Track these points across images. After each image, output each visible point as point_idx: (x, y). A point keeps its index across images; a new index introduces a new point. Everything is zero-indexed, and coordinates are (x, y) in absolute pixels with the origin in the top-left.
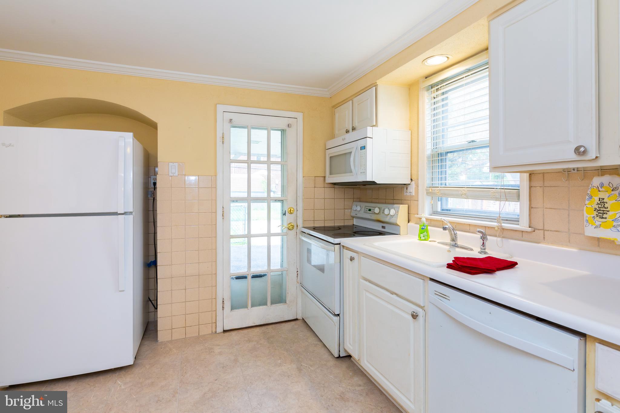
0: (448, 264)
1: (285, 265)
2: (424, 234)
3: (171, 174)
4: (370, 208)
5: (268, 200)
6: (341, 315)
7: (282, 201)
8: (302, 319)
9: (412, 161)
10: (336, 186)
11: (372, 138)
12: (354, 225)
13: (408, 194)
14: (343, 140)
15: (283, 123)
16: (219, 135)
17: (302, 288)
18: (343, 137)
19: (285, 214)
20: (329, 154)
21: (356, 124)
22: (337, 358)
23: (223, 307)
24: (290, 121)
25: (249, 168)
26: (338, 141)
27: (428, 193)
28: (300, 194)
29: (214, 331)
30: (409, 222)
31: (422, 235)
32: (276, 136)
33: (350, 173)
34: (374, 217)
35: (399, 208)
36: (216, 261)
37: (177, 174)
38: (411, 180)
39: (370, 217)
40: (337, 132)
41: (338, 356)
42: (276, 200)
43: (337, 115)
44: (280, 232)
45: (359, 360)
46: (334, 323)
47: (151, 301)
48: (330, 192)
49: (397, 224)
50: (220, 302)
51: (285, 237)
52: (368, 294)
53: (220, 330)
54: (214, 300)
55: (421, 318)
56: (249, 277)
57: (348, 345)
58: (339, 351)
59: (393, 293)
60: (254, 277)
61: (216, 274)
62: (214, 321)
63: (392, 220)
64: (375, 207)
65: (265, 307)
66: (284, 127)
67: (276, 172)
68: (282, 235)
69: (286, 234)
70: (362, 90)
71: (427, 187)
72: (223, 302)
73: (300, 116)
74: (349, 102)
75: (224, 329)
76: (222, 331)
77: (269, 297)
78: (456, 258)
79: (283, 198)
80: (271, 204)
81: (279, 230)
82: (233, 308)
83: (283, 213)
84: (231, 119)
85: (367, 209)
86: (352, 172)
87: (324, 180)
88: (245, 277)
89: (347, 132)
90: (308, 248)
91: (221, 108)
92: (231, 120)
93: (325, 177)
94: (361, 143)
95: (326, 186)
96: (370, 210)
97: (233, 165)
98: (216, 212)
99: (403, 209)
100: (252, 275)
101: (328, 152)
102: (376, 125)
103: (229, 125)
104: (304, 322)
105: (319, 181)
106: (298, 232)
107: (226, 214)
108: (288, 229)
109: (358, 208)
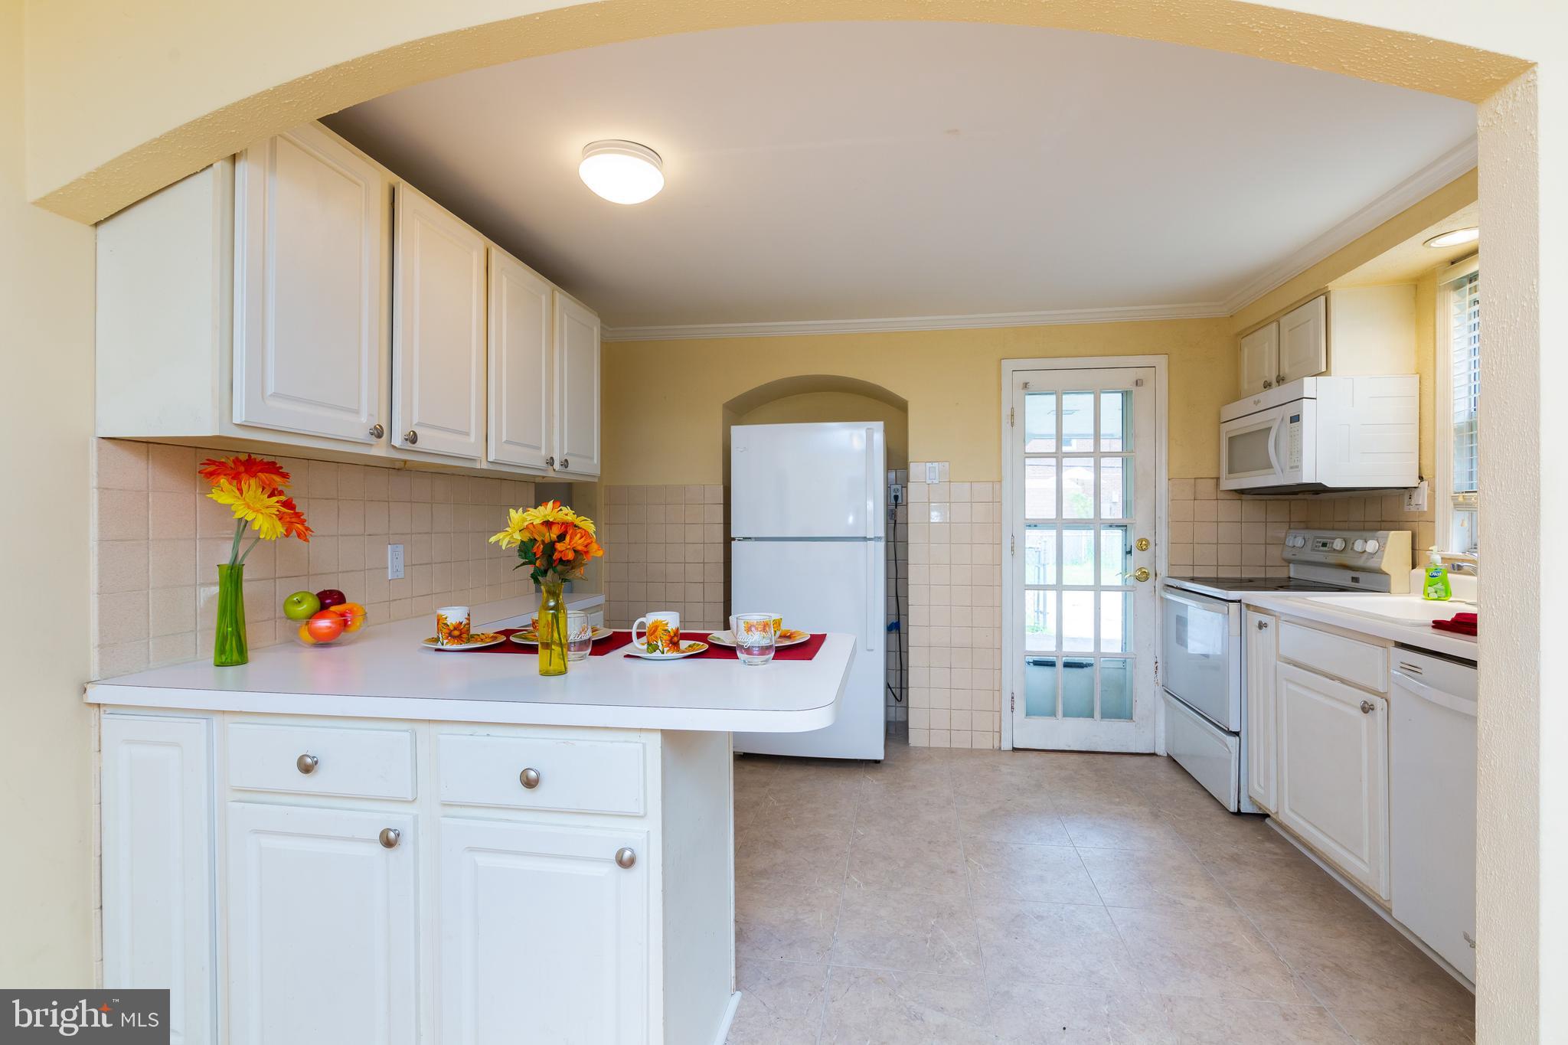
0: (1434, 622)
1: (1131, 648)
2: (1435, 586)
3: (929, 482)
4: (1325, 541)
5: (1096, 524)
6: (1242, 735)
7: (1124, 527)
8: (1166, 755)
9: (1422, 442)
10: (1244, 497)
11: (1316, 399)
12: (1290, 578)
13: (1413, 508)
14: (1256, 403)
15: (1127, 379)
16: (1006, 412)
17: (1167, 694)
18: (1256, 398)
19: (1130, 552)
20: (1226, 433)
21: (1286, 369)
22: (1233, 813)
23: (1012, 708)
24: (1141, 374)
25: (1059, 468)
26: (1245, 405)
27: (1457, 506)
28: (1163, 512)
29: (996, 746)
30: (1414, 567)
31: (1431, 590)
32: (1112, 403)
33: (1269, 468)
34: (1332, 559)
35: (1386, 538)
36: (1000, 627)
37: (937, 481)
38: (1421, 478)
39: (1323, 560)
40: (1245, 386)
41: (1236, 811)
42: (1112, 525)
43: (1246, 351)
44: (1120, 584)
45: (1277, 813)
46: (1228, 748)
47: (890, 688)
48: (1232, 509)
49: (1381, 570)
50: (1007, 697)
51: (1131, 595)
52: (1292, 687)
53: (1007, 745)
54: (996, 693)
55: (1379, 715)
56: (1060, 665)
57: (1256, 786)
58: (1239, 802)
59: (1332, 678)
60: (1067, 665)
61: (1000, 649)
62: (997, 729)
63: (1372, 563)
64: (1334, 539)
65: (1089, 720)
66: (1129, 385)
67: (1113, 473)
68: (1125, 589)
69: (1133, 589)
70: (1298, 301)
71: (1456, 493)
72: (1013, 698)
73: (1161, 361)
74: (1270, 326)
75: (1015, 746)
76: (1011, 748)
77: (1098, 703)
78: (1459, 615)
79: (1124, 522)
80: (1103, 532)
81: (1118, 581)
82: (1029, 716)
83: (1126, 548)
84: (1028, 381)
85: (1318, 542)
86: (1272, 467)
87: (1218, 485)
88: (1052, 664)
89: (1267, 385)
90: (1179, 614)
91: (1008, 365)
92: (1026, 384)
93: (1218, 479)
94: (1290, 411)
95: (1221, 496)
96: (1324, 545)
97: (1028, 461)
98: (1000, 544)
99: (1397, 542)
100: (1064, 658)
101: (1225, 427)
102: (1327, 372)
103: (1023, 391)
104: (1171, 760)
105: (1208, 486)
106: (1158, 585)
107: (1016, 548)
108: (1138, 579)
109: (1299, 542)
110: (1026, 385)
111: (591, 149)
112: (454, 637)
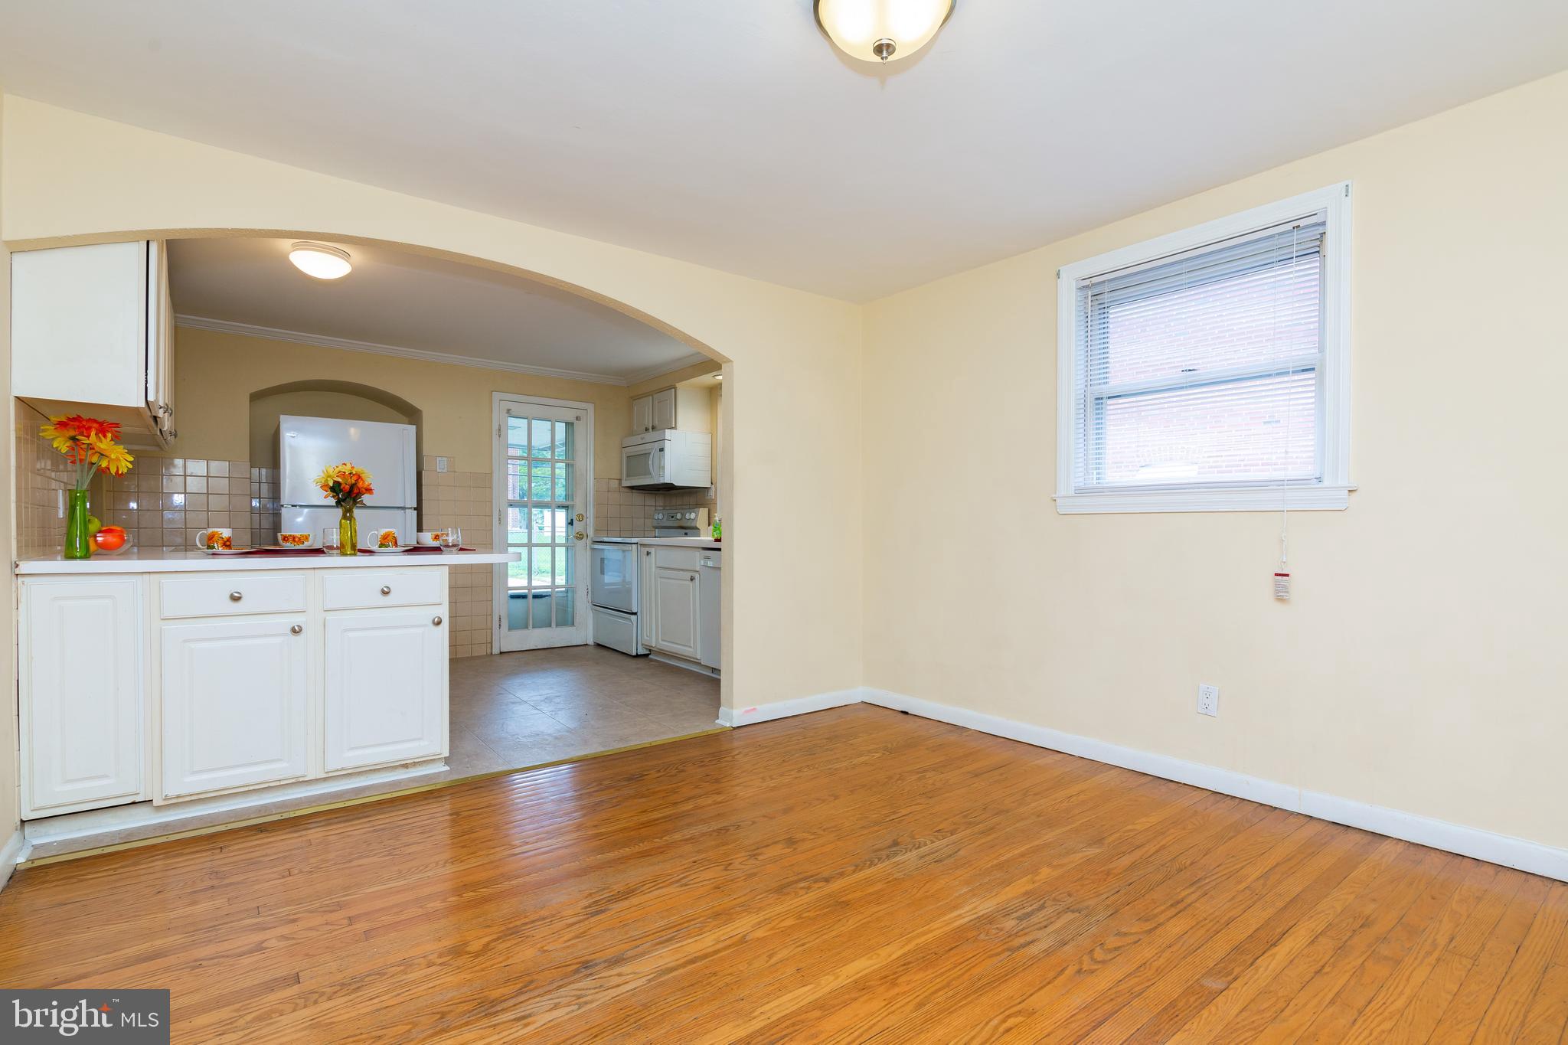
1: (572, 579)
3: (438, 471)
4: (672, 515)
5: (552, 505)
6: (639, 614)
7: (568, 507)
8: (594, 642)
9: (712, 465)
10: (634, 491)
11: (671, 441)
13: (709, 497)
14: (642, 439)
15: (570, 416)
16: (495, 427)
17: (595, 605)
18: (642, 436)
19: (571, 523)
20: (626, 454)
21: (656, 423)
22: (634, 657)
23: (500, 625)
24: (579, 413)
25: (530, 466)
26: (638, 439)
28: (591, 498)
29: (489, 652)
30: (709, 525)
31: (715, 533)
32: (560, 428)
33: (648, 474)
34: (676, 524)
35: (698, 511)
36: (491, 572)
37: (445, 471)
38: (712, 483)
39: (672, 524)
40: (636, 428)
41: (636, 655)
42: (561, 506)
43: (636, 409)
44: (566, 542)
45: (656, 646)
46: (630, 624)
48: (627, 498)
49: (696, 525)
50: (496, 618)
51: (572, 549)
52: (663, 580)
53: (496, 651)
54: (490, 617)
55: (697, 580)
56: (530, 597)
57: (646, 636)
58: (636, 649)
59: (679, 570)
60: (535, 596)
61: (492, 586)
62: (489, 641)
63: (692, 523)
64: (677, 513)
65: (548, 629)
66: (571, 419)
67: (561, 472)
68: (568, 545)
69: (573, 545)
70: (661, 388)
72: (500, 619)
73: (590, 407)
74: (649, 397)
75: (502, 651)
76: (499, 652)
77: (554, 617)
79: (568, 504)
80: (556, 510)
81: (564, 540)
82: (510, 629)
83: (569, 520)
84: (509, 408)
85: (669, 516)
86: (650, 474)
87: (620, 484)
88: (524, 597)
89: (647, 429)
90: (602, 558)
91: (497, 396)
93: (620, 480)
94: (659, 445)
95: (623, 490)
96: (672, 517)
97: (510, 461)
98: (493, 516)
99: (703, 512)
100: (533, 594)
101: (625, 450)
102: (675, 428)
103: (507, 415)
104: (599, 646)
105: (614, 484)
106: (589, 542)
107: (502, 519)
108: (577, 538)
109: (660, 517)
110: (509, 411)
111: (295, 247)
112: (226, 546)
